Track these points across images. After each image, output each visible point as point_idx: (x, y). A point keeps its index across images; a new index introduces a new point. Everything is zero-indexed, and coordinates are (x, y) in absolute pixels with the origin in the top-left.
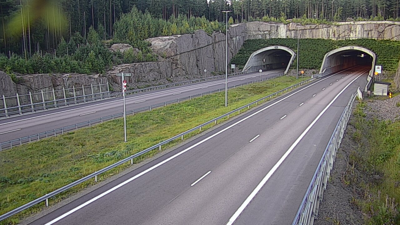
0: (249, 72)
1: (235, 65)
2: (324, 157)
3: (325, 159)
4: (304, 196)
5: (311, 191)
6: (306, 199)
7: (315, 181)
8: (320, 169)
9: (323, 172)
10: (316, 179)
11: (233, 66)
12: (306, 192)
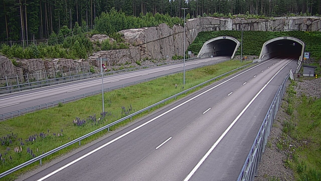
0: (202, 57)
1: (191, 52)
2: (263, 126)
3: (263, 128)
4: (247, 157)
5: (252, 153)
6: (248, 160)
7: (256, 145)
8: (259, 136)
9: (262, 138)
10: (256, 144)
11: (190, 53)
12: (248, 154)
